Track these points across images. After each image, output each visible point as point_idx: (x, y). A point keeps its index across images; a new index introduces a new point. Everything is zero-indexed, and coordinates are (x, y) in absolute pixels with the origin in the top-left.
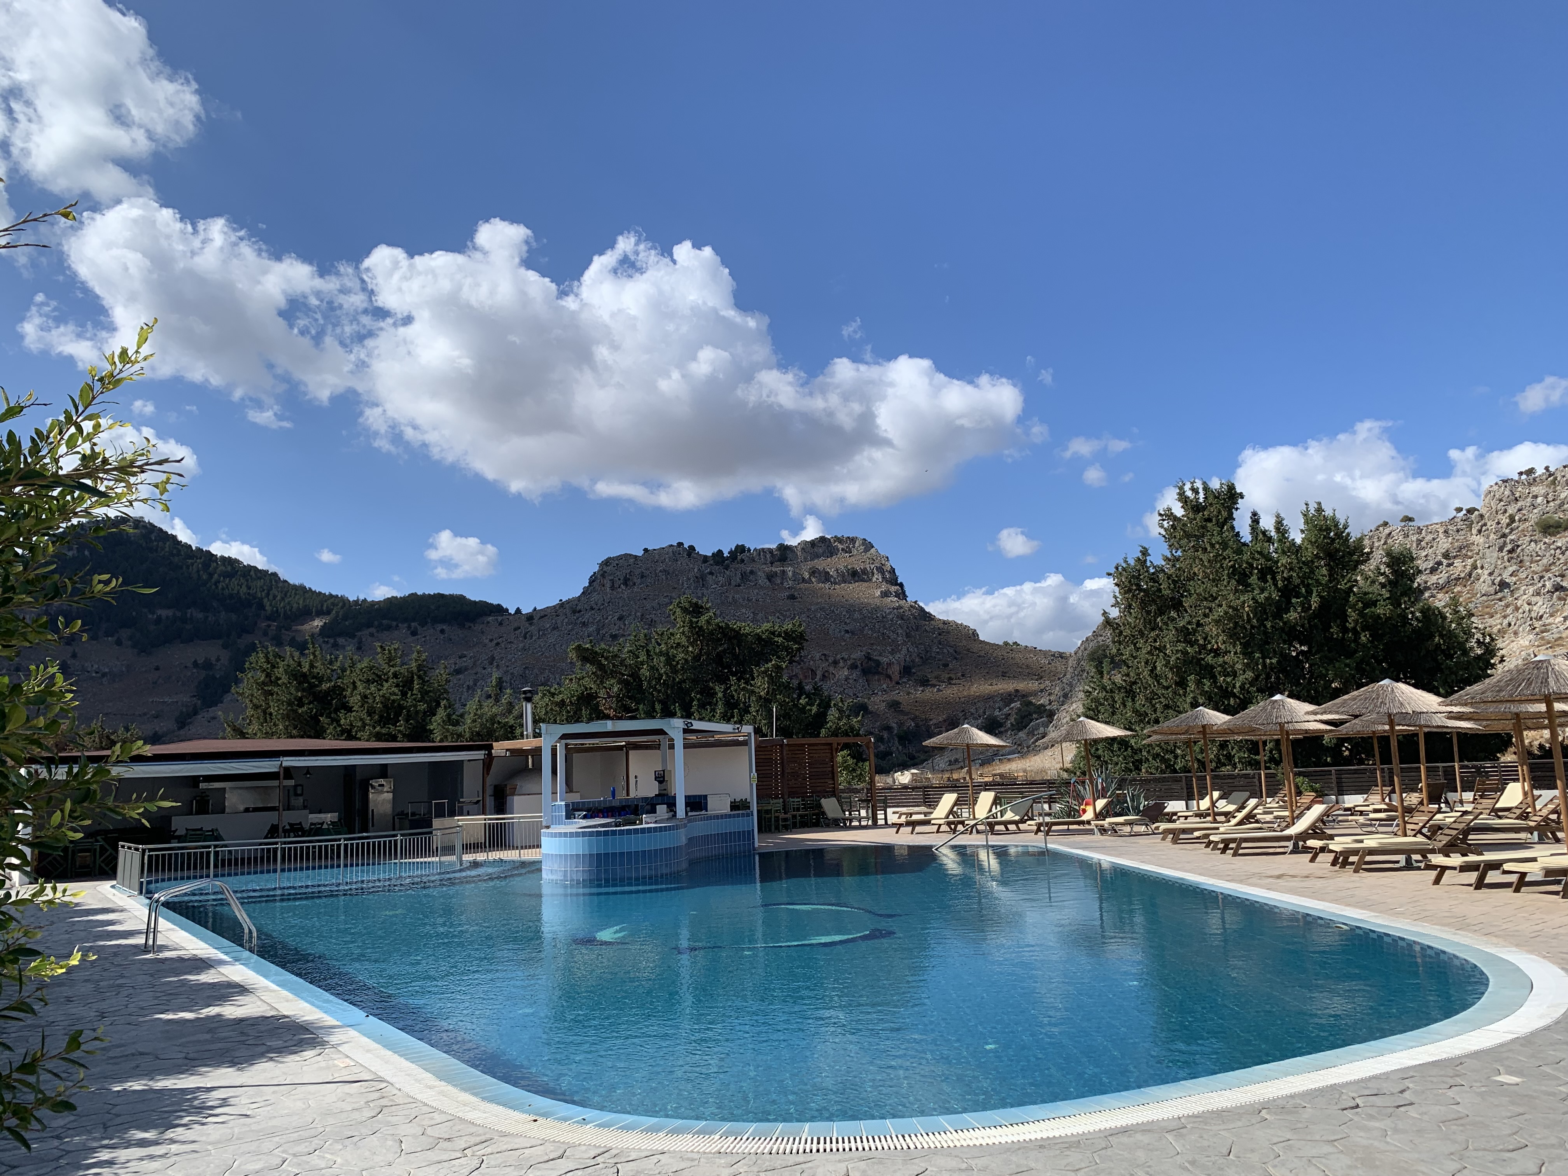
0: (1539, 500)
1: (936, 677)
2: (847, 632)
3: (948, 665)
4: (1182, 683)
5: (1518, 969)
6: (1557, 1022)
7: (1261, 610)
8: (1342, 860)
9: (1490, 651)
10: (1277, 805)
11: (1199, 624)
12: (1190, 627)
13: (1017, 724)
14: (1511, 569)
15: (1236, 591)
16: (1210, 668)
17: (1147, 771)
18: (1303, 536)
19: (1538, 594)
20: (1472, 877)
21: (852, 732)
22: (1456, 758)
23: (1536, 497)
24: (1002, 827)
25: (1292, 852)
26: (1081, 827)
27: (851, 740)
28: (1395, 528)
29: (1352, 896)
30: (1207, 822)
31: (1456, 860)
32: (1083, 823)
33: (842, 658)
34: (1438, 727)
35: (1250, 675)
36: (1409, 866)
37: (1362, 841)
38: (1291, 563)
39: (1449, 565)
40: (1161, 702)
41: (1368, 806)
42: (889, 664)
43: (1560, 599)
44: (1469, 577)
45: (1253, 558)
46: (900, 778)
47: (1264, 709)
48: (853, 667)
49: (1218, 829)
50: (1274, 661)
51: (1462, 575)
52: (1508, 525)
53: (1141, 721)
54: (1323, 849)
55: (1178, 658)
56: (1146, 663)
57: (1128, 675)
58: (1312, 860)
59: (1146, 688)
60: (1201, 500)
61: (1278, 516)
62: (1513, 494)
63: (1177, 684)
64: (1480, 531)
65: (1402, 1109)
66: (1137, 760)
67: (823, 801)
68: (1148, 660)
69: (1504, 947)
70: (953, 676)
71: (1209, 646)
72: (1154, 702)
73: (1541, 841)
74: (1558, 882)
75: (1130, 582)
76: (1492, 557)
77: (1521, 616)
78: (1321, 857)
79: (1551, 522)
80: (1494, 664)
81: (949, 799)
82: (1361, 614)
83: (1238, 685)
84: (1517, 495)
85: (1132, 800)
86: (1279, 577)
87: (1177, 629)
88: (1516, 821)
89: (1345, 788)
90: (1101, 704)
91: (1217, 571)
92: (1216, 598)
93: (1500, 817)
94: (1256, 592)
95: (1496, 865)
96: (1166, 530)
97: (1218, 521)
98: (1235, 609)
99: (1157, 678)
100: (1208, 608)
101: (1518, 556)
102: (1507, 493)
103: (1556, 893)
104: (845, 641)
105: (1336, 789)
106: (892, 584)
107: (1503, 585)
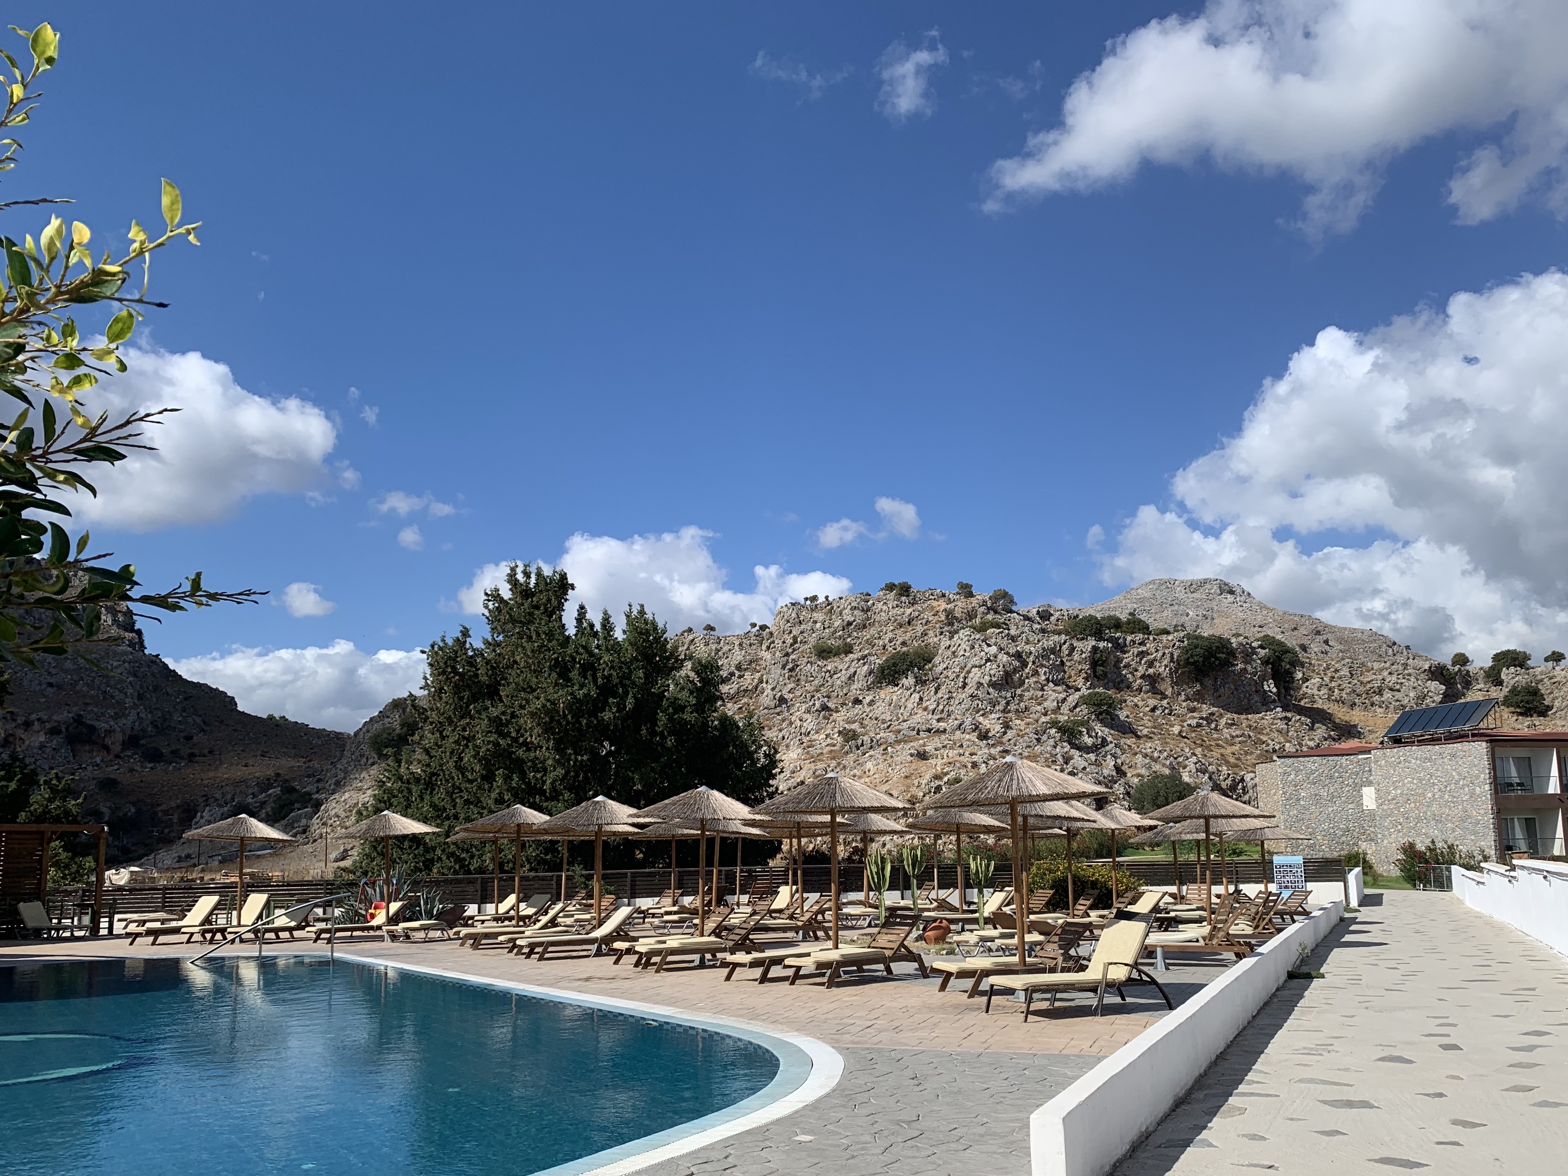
0: (818, 625)
1: (173, 752)
2: (50, 685)
3: (192, 738)
4: (489, 778)
5: (800, 1050)
6: (834, 1090)
7: (578, 707)
8: (644, 961)
9: (772, 762)
10: (574, 908)
11: (513, 715)
12: (503, 718)
13: (274, 813)
14: (790, 686)
15: (556, 684)
16: (521, 762)
17: (439, 872)
18: (625, 636)
19: (809, 712)
20: (758, 972)
21: (67, 819)
22: (739, 863)
23: (815, 622)
24: (271, 935)
25: (596, 955)
26: (366, 933)
27: (66, 828)
28: (698, 635)
29: (658, 995)
30: (509, 926)
31: (741, 957)
32: (372, 928)
33: (39, 719)
34: (733, 833)
35: (560, 772)
36: (702, 965)
37: (664, 942)
38: (612, 661)
39: (740, 677)
40: (461, 797)
41: (660, 908)
42: (109, 732)
43: (825, 718)
44: (756, 690)
45: (577, 653)
46: (114, 878)
47: (586, 810)
48: (54, 732)
49: (523, 932)
50: (585, 758)
51: (750, 688)
52: (792, 645)
53: (438, 817)
54: (629, 951)
55: (488, 750)
56: (452, 753)
57: (428, 765)
58: (616, 962)
59: (447, 781)
60: (532, 585)
61: (605, 613)
62: (798, 617)
63: (483, 778)
64: (768, 648)
65: (728, 1171)
66: (428, 859)
67: (22, 906)
68: (453, 750)
69: (788, 1032)
70: (197, 752)
71: (521, 740)
72: (454, 796)
73: (804, 939)
74: (823, 975)
75: (446, 663)
76: (776, 671)
77: (793, 730)
78: (626, 959)
79: (825, 647)
80: (775, 775)
81: (206, 903)
82: (671, 719)
83: (548, 782)
84: (801, 619)
85: (426, 903)
86: (599, 675)
87: (490, 719)
88: (788, 921)
89: (637, 891)
90: (394, 797)
91: (539, 662)
92: (534, 690)
93: (775, 918)
94: (576, 688)
95: (778, 961)
96: (490, 611)
97: (546, 609)
98: (553, 703)
99: (460, 768)
100: (526, 699)
101: (796, 675)
102: (794, 615)
103: (822, 984)
104: (45, 696)
105: (629, 892)
106: (126, 630)
107: (782, 700)
